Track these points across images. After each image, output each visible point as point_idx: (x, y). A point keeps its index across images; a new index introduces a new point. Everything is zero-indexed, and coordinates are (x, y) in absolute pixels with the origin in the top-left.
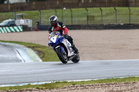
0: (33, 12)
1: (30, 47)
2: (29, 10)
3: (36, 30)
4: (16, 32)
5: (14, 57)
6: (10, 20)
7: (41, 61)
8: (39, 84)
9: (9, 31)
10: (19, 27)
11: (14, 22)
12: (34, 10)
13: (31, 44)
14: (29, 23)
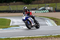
0: (53, 4)
1: (51, 19)
2: (51, 3)
3: (55, 12)
4: (46, 12)
5: (45, 23)
6: (43, 7)
7: (56, 25)
8: (55, 35)
9: (43, 12)
10: (47, 10)
11: (45, 8)
12: (54, 3)
13: (52, 18)
14: (52, 9)
